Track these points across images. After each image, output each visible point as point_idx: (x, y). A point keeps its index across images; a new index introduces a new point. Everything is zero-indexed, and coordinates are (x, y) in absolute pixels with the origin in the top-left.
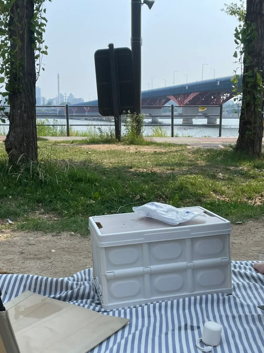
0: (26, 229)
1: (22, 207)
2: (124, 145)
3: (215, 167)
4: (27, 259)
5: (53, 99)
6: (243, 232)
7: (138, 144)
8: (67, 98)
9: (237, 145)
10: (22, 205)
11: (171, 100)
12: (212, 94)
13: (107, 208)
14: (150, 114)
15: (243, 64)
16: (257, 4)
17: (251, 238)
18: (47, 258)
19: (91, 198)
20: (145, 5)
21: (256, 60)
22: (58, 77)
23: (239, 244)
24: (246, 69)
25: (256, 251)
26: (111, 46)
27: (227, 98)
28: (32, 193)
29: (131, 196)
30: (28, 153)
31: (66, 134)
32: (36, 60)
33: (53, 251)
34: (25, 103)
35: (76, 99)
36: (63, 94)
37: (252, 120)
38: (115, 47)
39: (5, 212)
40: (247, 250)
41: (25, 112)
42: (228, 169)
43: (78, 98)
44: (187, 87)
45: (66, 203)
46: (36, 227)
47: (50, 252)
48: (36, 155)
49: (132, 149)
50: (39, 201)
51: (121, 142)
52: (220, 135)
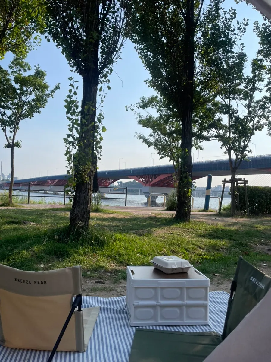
8: (7, 176)
9: (177, 215)
12: (103, 179)
22: (2, 163)
27: (111, 182)
36: (4, 174)
52: (126, 205)
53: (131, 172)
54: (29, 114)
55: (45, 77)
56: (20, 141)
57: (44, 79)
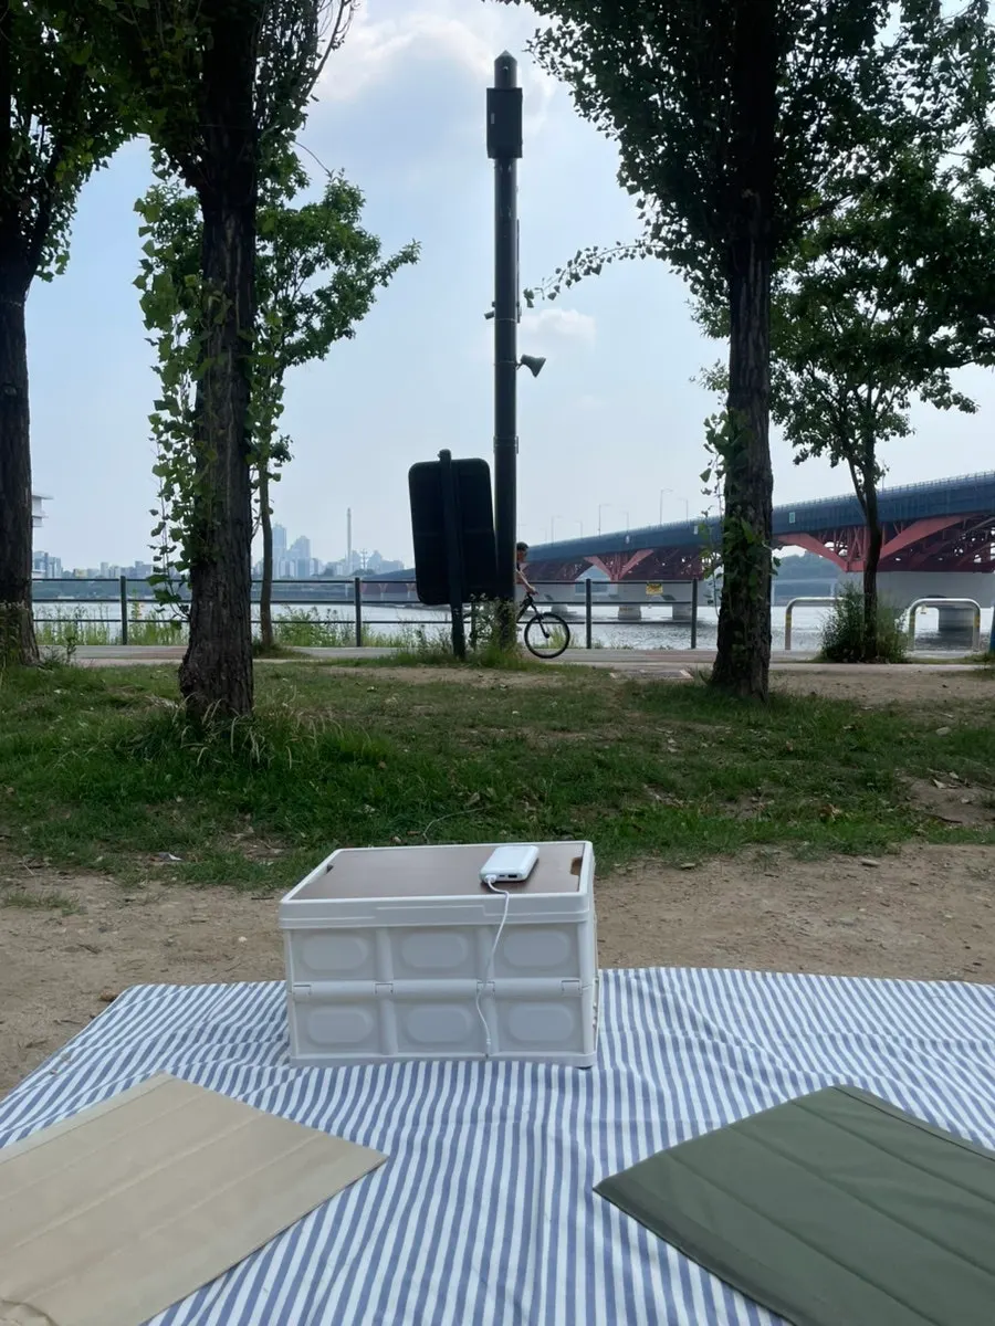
0: (197, 880)
1: (203, 824)
2: (472, 668)
3: (661, 725)
4: (177, 960)
5: (336, 564)
6: (692, 891)
7: (503, 668)
8: (368, 560)
9: (715, 673)
10: (204, 818)
11: (592, 565)
12: (683, 554)
13: (402, 823)
14: (548, 597)
15: (723, 498)
16: (752, 371)
17: (707, 906)
18: (224, 959)
19: (365, 800)
20: (524, 367)
21: (751, 490)
22: (349, 516)
23: (675, 922)
24: (730, 509)
25: (711, 941)
26: (445, 455)
28: (231, 788)
29: (461, 794)
30: (230, 697)
31: (355, 642)
32: (253, 491)
33: (242, 939)
34: (225, 586)
35: (386, 564)
37: (745, 620)
38: (454, 457)
39: (160, 836)
40: (690, 941)
41: (224, 605)
42: (689, 730)
43: (392, 560)
44: (628, 538)
45: (307, 814)
46: (220, 876)
47: (234, 941)
48: (251, 702)
49: (487, 678)
50: (245, 808)
51: (467, 662)
52: (694, 645)
53: (792, 520)
54: (316, 345)
55: (361, 211)
56: (288, 438)
57: (356, 218)
